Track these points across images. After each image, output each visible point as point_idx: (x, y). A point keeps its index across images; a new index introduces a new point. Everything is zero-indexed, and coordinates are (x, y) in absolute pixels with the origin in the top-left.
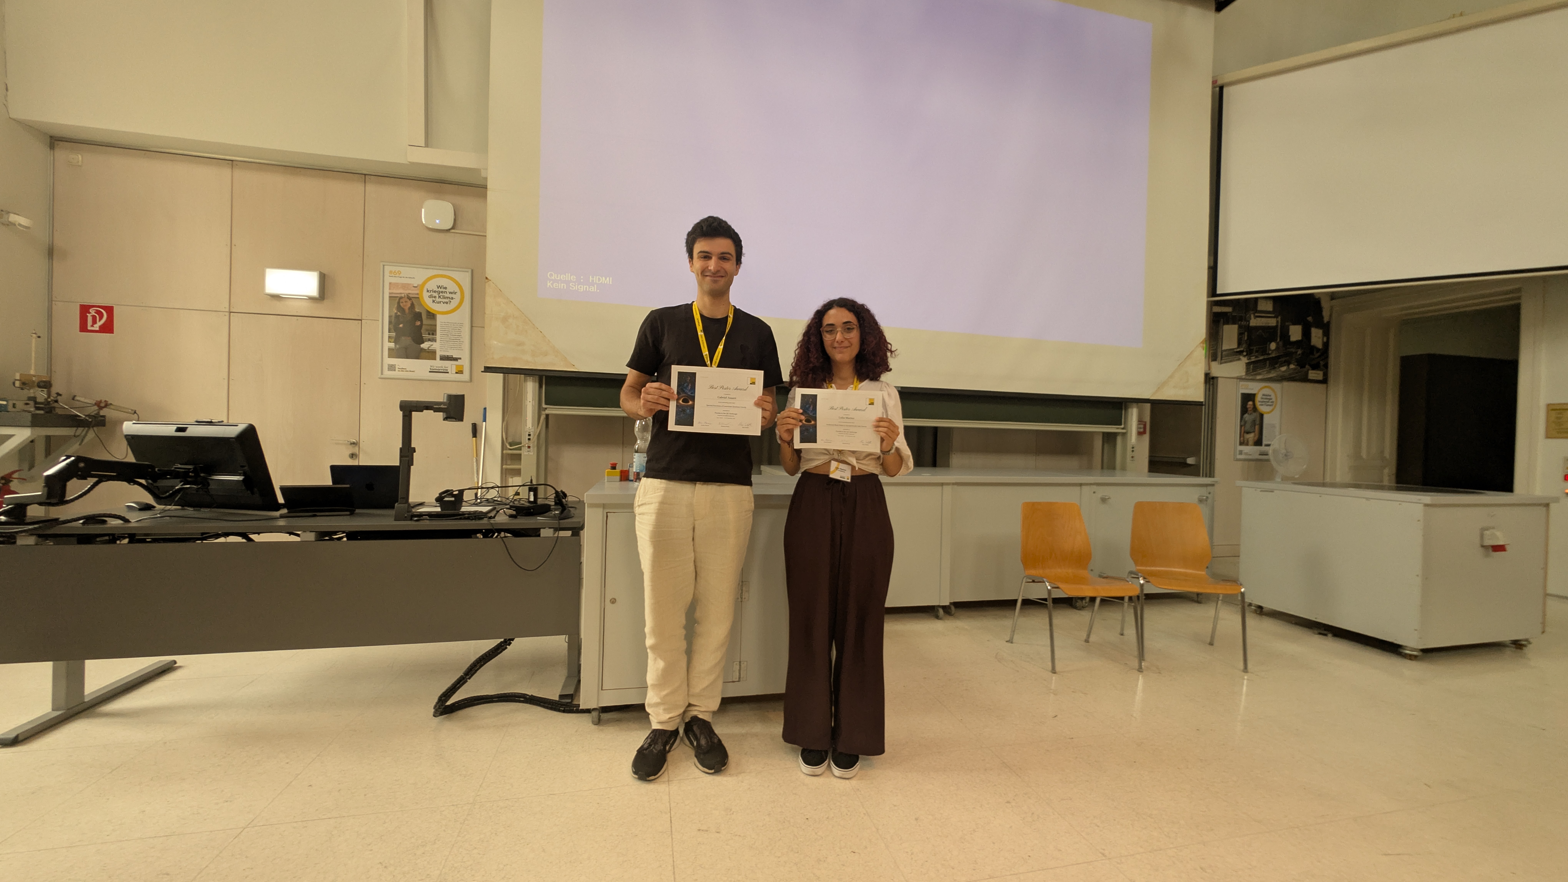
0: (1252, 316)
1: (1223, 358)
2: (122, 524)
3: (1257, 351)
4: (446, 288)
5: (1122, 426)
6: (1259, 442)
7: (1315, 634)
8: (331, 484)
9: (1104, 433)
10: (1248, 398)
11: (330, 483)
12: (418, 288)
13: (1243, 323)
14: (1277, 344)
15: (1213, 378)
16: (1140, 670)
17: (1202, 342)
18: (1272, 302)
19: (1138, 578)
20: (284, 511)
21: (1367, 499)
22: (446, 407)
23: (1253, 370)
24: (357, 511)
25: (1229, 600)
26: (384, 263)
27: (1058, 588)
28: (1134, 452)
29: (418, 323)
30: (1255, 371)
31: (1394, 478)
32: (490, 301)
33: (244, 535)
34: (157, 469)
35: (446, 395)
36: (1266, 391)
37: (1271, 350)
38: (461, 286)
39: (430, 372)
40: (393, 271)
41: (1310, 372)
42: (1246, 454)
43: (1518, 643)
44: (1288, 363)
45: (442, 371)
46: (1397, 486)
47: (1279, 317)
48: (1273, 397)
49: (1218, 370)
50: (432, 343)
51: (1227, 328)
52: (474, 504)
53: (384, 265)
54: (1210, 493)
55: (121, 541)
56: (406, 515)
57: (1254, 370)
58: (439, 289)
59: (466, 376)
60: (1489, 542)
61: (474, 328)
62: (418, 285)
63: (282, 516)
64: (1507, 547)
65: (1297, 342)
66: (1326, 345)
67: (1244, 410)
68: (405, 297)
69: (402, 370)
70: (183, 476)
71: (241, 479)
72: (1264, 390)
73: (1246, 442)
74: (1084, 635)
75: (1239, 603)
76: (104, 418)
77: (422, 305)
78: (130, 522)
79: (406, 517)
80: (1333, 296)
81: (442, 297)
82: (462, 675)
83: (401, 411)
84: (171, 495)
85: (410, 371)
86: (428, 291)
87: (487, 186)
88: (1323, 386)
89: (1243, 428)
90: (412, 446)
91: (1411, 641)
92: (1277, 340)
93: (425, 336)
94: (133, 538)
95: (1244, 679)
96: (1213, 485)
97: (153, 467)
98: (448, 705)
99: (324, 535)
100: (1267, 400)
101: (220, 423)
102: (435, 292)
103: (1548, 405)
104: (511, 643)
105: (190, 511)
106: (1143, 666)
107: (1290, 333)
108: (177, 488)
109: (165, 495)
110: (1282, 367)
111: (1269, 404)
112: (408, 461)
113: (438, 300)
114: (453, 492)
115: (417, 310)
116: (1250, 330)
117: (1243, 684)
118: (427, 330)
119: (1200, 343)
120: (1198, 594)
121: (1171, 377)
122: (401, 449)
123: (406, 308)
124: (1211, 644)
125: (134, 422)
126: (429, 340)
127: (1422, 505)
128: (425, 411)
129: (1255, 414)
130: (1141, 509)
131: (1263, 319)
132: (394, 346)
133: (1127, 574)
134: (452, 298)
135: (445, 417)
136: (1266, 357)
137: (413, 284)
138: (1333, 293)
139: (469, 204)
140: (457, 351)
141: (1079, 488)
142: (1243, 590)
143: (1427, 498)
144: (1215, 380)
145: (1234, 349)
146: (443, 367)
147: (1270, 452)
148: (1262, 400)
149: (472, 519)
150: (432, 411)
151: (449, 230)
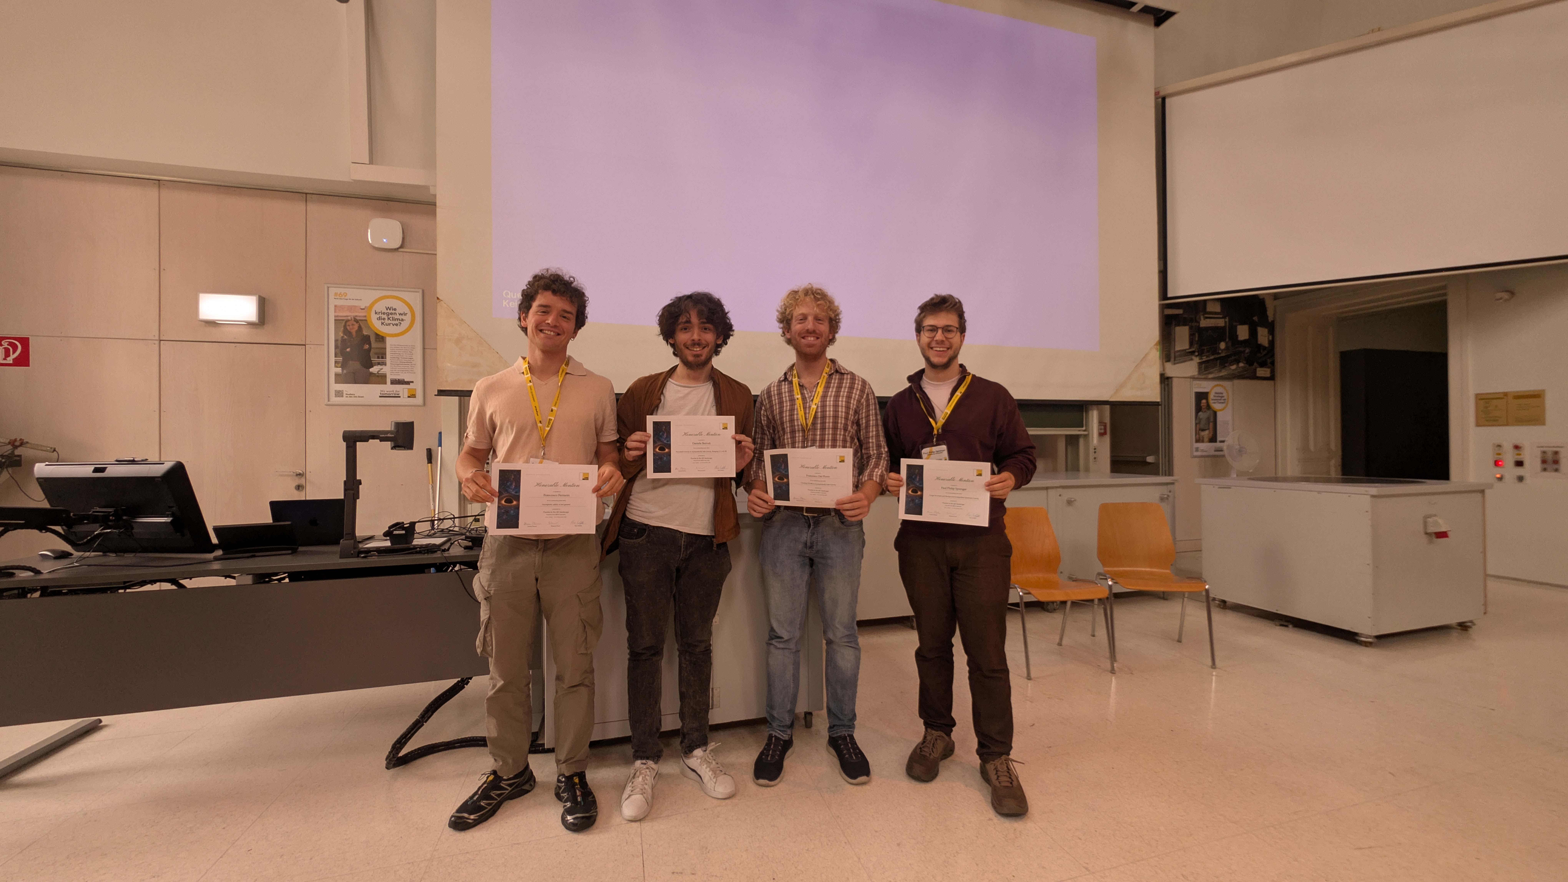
0: (1202, 318)
1: (1176, 359)
2: (31, 576)
3: (1208, 351)
4: (395, 309)
5: (1084, 428)
6: (1213, 439)
7: (1276, 625)
8: (271, 521)
9: (1067, 436)
10: (1201, 397)
11: (269, 520)
12: (366, 310)
13: (1194, 324)
14: (1227, 344)
15: (1168, 378)
16: (1113, 672)
17: (1156, 344)
18: (1219, 303)
19: (1106, 579)
20: (219, 553)
21: (1319, 492)
22: (393, 435)
23: (1204, 369)
24: (301, 549)
25: (1193, 597)
26: (329, 285)
27: (1029, 593)
28: (1096, 453)
29: (366, 347)
30: (1207, 371)
31: (1339, 468)
32: (441, 322)
33: (174, 582)
34: (72, 514)
35: (393, 423)
36: (1219, 389)
37: (1221, 350)
38: (412, 307)
39: (380, 397)
40: (339, 293)
41: (1258, 369)
42: (1202, 451)
43: (1465, 624)
44: (1237, 362)
45: (394, 395)
46: (1343, 478)
47: (1227, 318)
48: (1225, 394)
49: (1172, 370)
50: (381, 367)
51: (1178, 329)
52: (428, 535)
53: (328, 287)
54: (1170, 492)
55: (31, 595)
56: (352, 552)
57: (1206, 369)
58: (389, 311)
59: (419, 400)
60: (1432, 529)
61: (427, 351)
62: (365, 307)
63: (216, 559)
64: (1449, 534)
65: (1245, 341)
66: (1272, 343)
67: (1198, 409)
68: (351, 320)
69: (351, 396)
70: (104, 520)
71: (169, 521)
72: (1215, 389)
73: (1201, 439)
74: (1057, 639)
75: (1205, 601)
76: (18, 458)
77: (370, 327)
78: (42, 573)
79: (352, 554)
80: (1276, 297)
81: (391, 319)
82: (417, 719)
83: (344, 441)
84: (89, 541)
85: (359, 397)
86: (376, 313)
87: (436, 203)
88: (1271, 382)
89: (1198, 425)
90: (358, 478)
91: (1366, 628)
92: (1226, 339)
93: (374, 360)
94: (46, 591)
95: (1213, 675)
96: (1173, 484)
97: (67, 512)
98: (400, 757)
99: (262, 578)
100: (1220, 398)
101: (144, 462)
102: (384, 313)
103: (1477, 395)
104: (469, 682)
105: (112, 558)
106: (1115, 668)
107: (1238, 333)
108: (96, 533)
109: (82, 542)
110: (1231, 365)
111: (1220, 401)
112: (354, 494)
113: (387, 321)
114: (403, 525)
115: (365, 333)
116: (1201, 330)
117: (1212, 680)
118: (376, 354)
119: (1154, 345)
120: (1164, 592)
121: (1129, 378)
122: (345, 482)
123: (354, 332)
124: (1179, 641)
125: (47, 463)
126: (379, 364)
127: (1369, 497)
128: (370, 440)
129: (1208, 412)
130: (1106, 511)
131: (1212, 320)
132: (341, 371)
133: (1095, 576)
134: (403, 320)
135: (393, 445)
136: (1217, 356)
137: (360, 306)
138: (1275, 294)
139: (417, 222)
140: (410, 374)
141: (1045, 491)
142: (1207, 587)
143: (1373, 489)
144: (1170, 380)
145: (1186, 349)
146: (395, 392)
147: (1225, 448)
148: (1215, 398)
149: (425, 553)
150: (378, 440)
151: (398, 249)
